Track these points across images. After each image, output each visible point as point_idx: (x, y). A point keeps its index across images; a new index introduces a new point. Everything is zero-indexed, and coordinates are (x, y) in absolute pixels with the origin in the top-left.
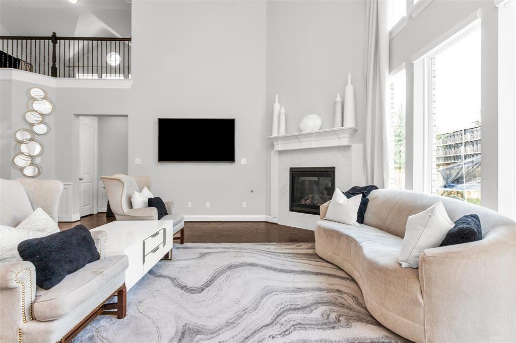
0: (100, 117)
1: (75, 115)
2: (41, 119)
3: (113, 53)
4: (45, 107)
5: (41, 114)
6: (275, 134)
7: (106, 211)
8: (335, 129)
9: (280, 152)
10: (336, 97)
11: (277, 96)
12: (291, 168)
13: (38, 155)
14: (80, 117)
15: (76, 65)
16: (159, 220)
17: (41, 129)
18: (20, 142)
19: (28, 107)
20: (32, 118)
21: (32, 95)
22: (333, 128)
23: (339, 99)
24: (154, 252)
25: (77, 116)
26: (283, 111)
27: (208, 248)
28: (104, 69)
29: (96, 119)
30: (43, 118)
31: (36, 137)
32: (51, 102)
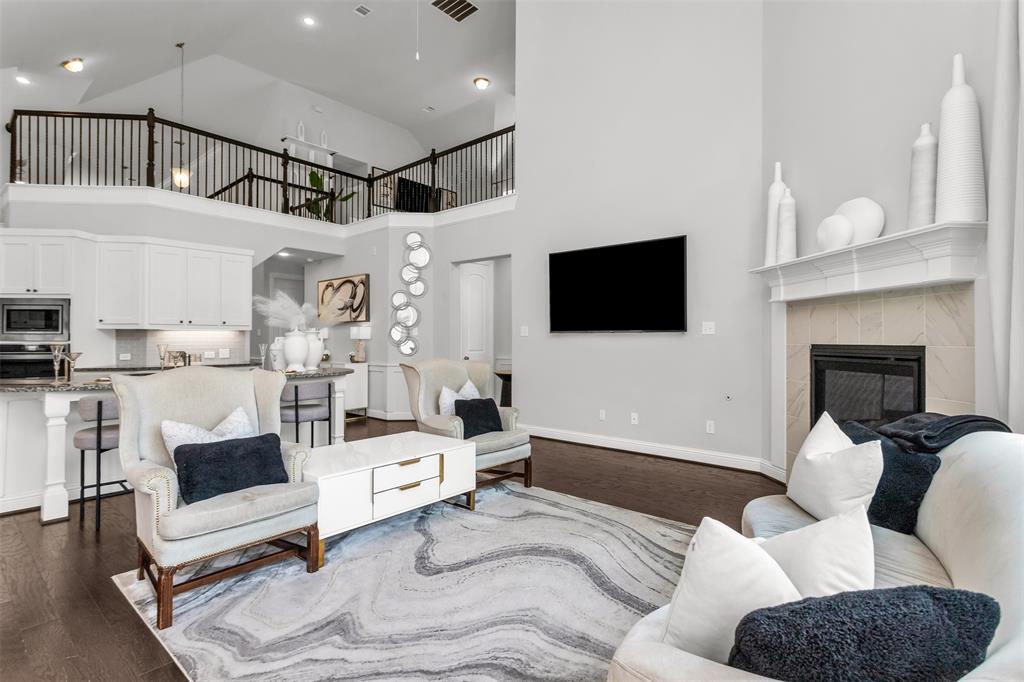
0: (496, 260)
1: (453, 263)
2: (417, 275)
4: (421, 257)
5: (417, 268)
6: (770, 262)
8: (913, 230)
9: (793, 306)
10: (918, 134)
11: (778, 165)
12: (814, 347)
13: (415, 325)
14: (461, 265)
16: (465, 438)
17: (417, 288)
18: (397, 309)
19: (404, 261)
20: (409, 274)
21: (409, 243)
22: (907, 229)
23: (925, 140)
24: (402, 489)
25: (457, 264)
26: (789, 200)
27: (555, 505)
29: (491, 263)
30: (420, 273)
31: (413, 300)
32: (428, 249)
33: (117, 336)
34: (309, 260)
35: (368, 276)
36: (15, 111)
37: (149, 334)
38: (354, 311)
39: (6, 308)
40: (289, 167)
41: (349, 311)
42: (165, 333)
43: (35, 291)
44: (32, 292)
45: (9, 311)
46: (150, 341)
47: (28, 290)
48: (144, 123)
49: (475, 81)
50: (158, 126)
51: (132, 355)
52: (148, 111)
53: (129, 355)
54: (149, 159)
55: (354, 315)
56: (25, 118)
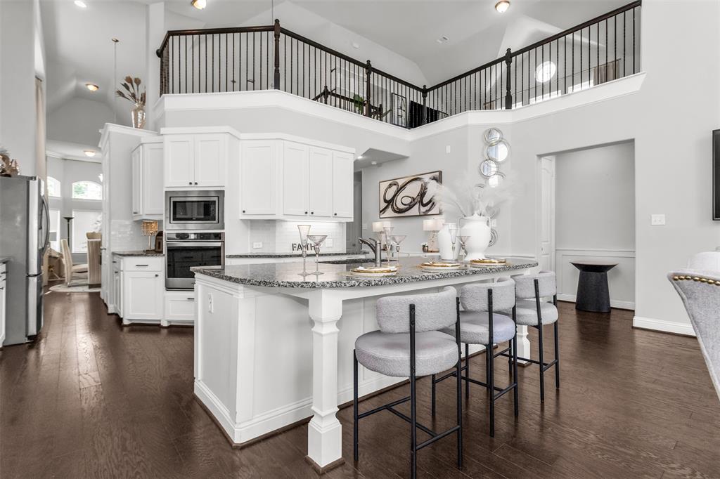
0: (559, 155)
2: (496, 169)
3: (546, 63)
5: (496, 163)
7: (575, 301)
14: (542, 159)
15: (493, 99)
19: (483, 156)
20: (487, 169)
21: (488, 139)
28: (532, 92)
29: (553, 158)
30: (499, 167)
32: (507, 144)
33: (251, 226)
34: (374, 163)
35: (440, 173)
36: (169, 32)
37: (277, 224)
38: (424, 205)
39: (173, 200)
40: (371, 76)
41: (417, 206)
42: (288, 223)
43: (196, 184)
44: (193, 185)
45: (175, 203)
46: (278, 229)
47: (191, 183)
48: (272, 34)
49: (496, 6)
50: (282, 35)
51: (263, 244)
52: (274, 22)
53: (261, 243)
54: (275, 66)
55: (423, 209)
56: (176, 38)
